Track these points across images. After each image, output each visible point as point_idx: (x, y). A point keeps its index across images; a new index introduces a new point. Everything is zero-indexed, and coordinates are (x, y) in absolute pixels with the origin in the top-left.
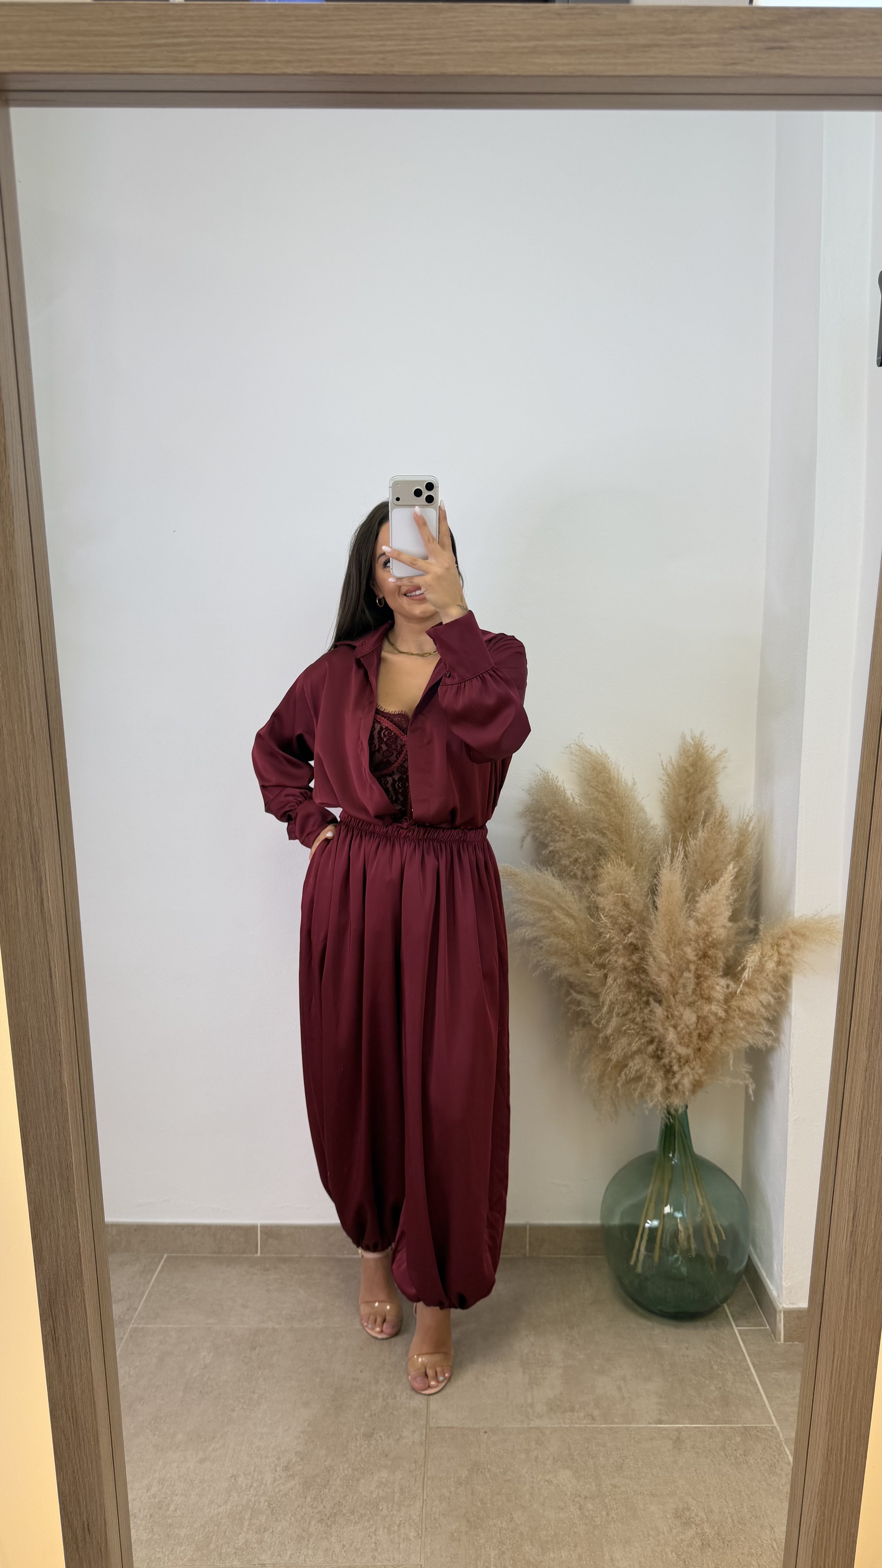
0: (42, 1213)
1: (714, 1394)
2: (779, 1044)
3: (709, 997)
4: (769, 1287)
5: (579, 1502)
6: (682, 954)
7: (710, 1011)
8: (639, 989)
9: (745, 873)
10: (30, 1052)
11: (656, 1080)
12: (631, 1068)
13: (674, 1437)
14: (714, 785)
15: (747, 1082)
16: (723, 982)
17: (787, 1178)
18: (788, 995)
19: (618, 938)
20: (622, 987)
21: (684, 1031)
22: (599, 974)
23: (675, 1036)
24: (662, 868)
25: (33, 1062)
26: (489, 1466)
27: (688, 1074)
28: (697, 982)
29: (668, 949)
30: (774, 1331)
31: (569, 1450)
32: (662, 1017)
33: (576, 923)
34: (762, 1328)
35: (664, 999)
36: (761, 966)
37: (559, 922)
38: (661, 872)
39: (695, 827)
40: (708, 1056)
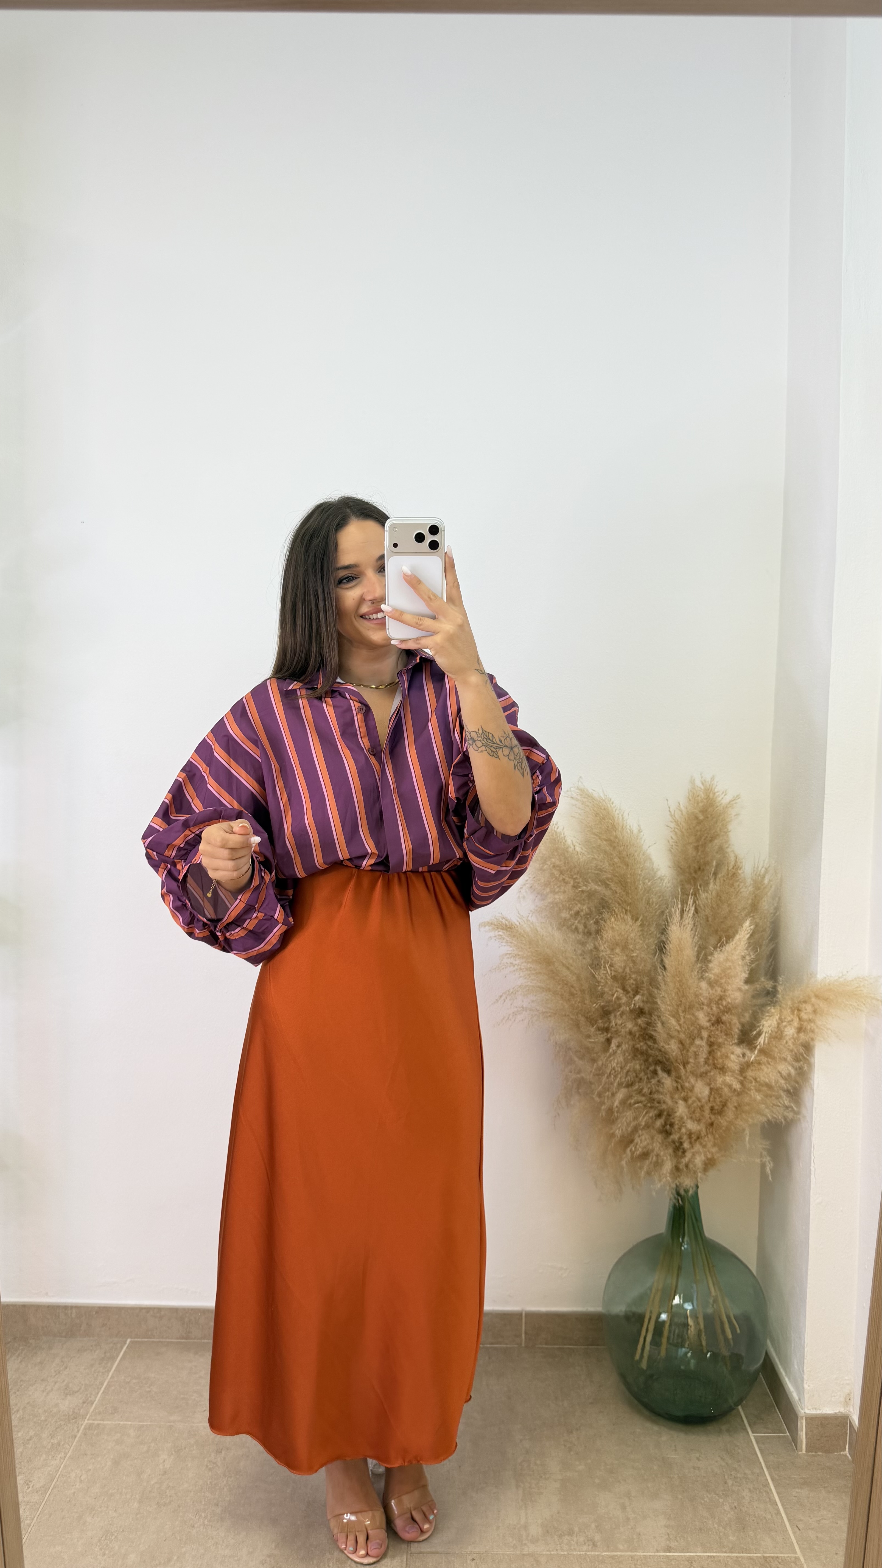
1: (729, 1516)
2: (800, 1118)
3: (723, 1067)
4: (789, 1389)
6: (693, 1018)
7: (724, 1082)
8: (645, 1057)
9: (761, 929)
11: (665, 1158)
12: (637, 1144)
14: (726, 833)
15: (764, 1160)
16: (738, 1050)
17: (809, 1267)
18: (810, 1065)
19: (623, 1001)
20: (627, 1054)
21: (695, 1105)
22: (602, 1039)
23: (686, 1110)
24: (670, 924)
27: (699, 1152)
28: (710, 1050)
29: (677, 1012)
30: (795, 1439)
32: (671, 1089)
33: (577, 980)
34: (781, 1435)
35: (673, 1069)
36: (780, 1032)
38: (669, 928)
39: (706, 878)
40: (721, 1131)
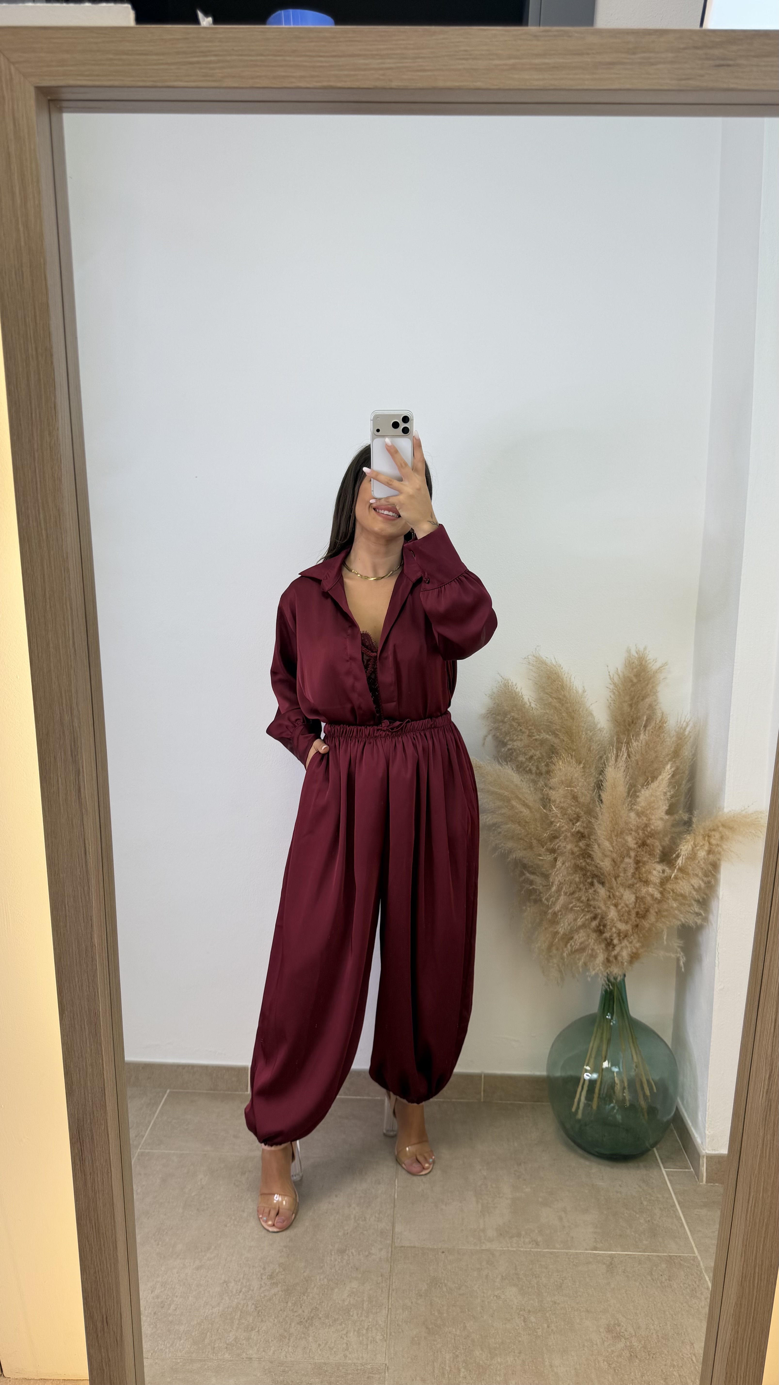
0: (73, 1053)
1: (643, 1227)
2: (708, 923)
3: (647, 880)
4: (694, 1136)
5: (523, 1316)
6: (624, 842)
7: (647, 893)
8: (585, 871)
9: (681, 772)
10: (66, 916)
11: (598, 951)
12: (576, 940)
13: (608, 1263)
14: (655, 693)
15: (678, 955)
16: (659, 867)
17: (712, 1040)
18: (717, 880)
19: (567, 827)
21: (624, 910)
22: (550, 858)
23: (616, 914)
24: (607, 766)
25: (68, 924)
26: (446, 1281)
27: (626, 947)
28: (636, 866)
29: (611, 837)
30: (697, 1174)
31: (516, 1269)
32: (605, 897)
33: (531, 812)
34: (687, 1170)
35: (606, 881)
36: (694, 854)
37: (517, 811)
38: (606, 770)
39: (637, 730)
40: (644, 931)
